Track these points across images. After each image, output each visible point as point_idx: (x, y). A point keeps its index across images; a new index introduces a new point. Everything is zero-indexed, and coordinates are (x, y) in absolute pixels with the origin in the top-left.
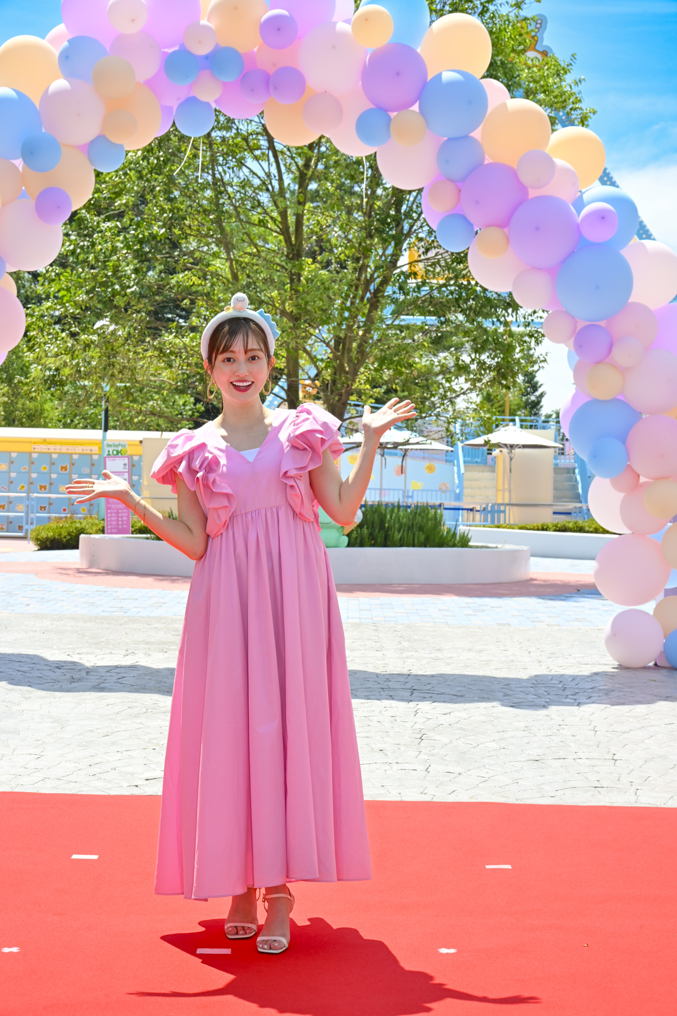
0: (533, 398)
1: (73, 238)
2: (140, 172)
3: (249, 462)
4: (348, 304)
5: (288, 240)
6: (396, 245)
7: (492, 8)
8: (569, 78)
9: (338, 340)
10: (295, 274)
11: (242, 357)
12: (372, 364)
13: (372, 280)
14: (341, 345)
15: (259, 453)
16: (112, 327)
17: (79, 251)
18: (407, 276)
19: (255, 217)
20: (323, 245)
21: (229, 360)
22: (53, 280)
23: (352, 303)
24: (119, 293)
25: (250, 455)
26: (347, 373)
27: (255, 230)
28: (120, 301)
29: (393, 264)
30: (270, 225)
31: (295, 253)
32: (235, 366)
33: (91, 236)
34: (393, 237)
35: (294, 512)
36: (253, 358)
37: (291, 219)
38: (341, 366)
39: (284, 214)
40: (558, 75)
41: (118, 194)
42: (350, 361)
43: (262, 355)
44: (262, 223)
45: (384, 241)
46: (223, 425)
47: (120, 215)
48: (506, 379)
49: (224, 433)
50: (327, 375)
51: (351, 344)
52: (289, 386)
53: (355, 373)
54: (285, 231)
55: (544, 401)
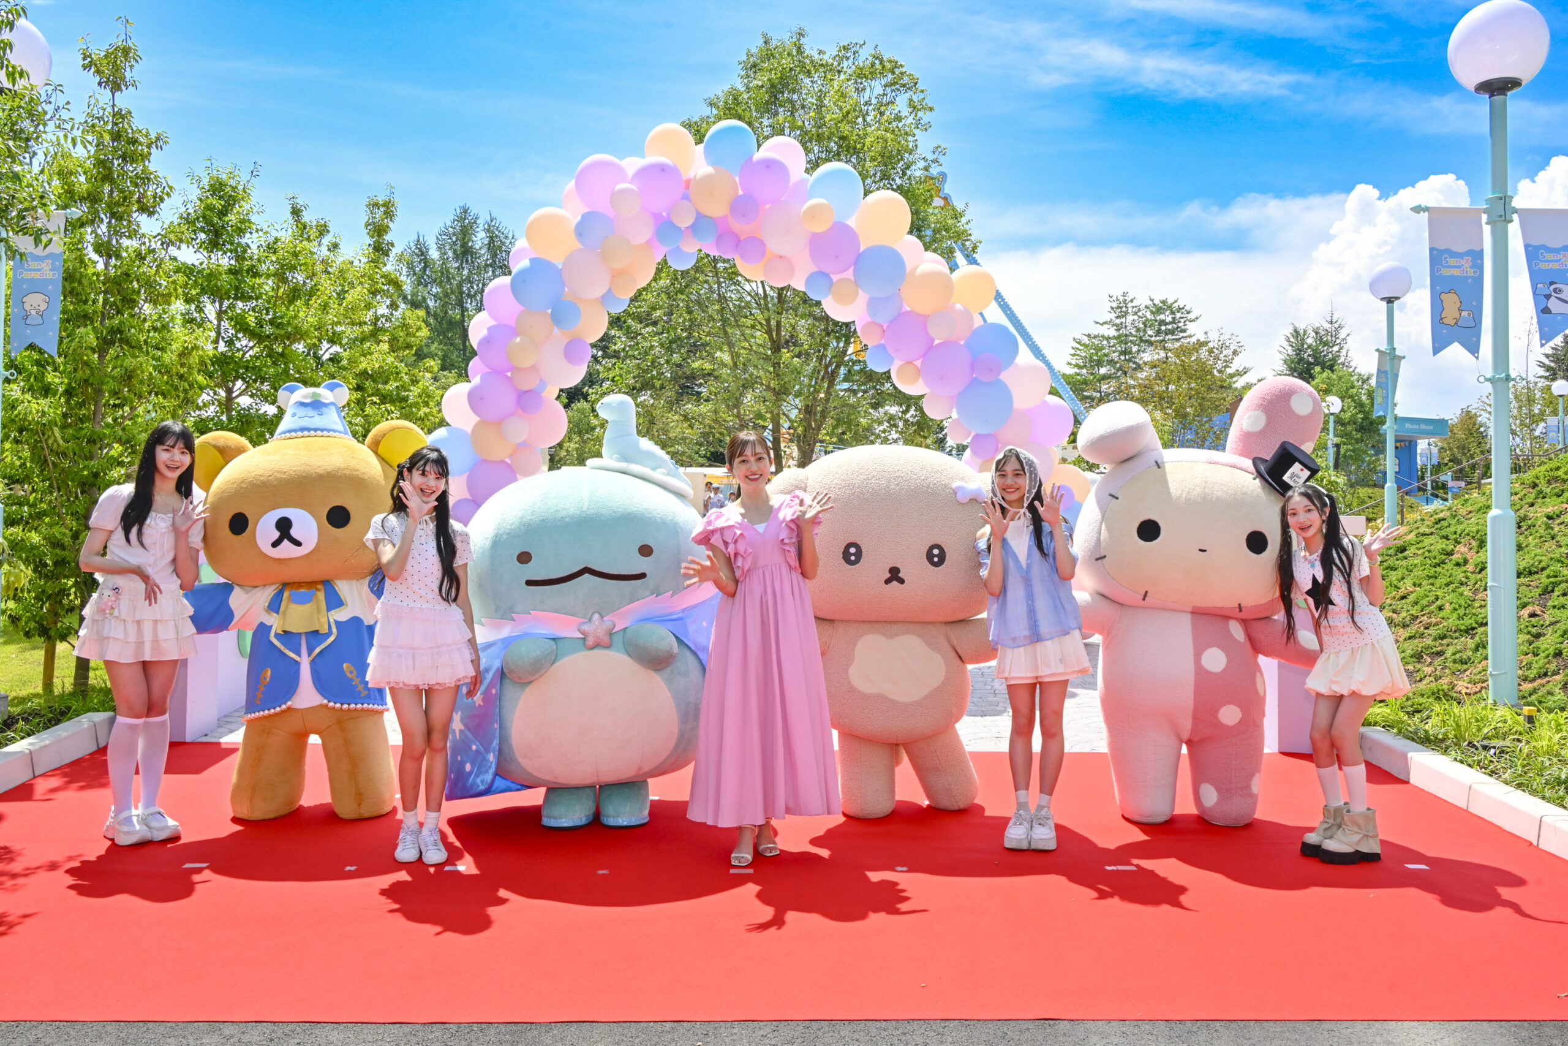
0: (941, 436)
1: (623, 339)
2: (668, 294)
3: (759, 533)
4: (813, 383)
5: (771, 337)
6: (846, 341)
7: (909, 173)
8: (964, 220)
9: (807, 406)
10: (776, 363)
11: (752, 459)
12: (830, 422)
13: (830, 364)
14: (808, 410)
15: (767, 526)
16: (652, 401)
17: (627, 349)
18: (854, 362)
19: (749, 322)
20: (793, 341)
21: (743, 461)
22: (610, 369)
23: (816, 383)
24: (655, 378)
25: (761, 528)
26: (814, 429)
27: (748, 331)
28: (658, 384)
29: (844, 353)
30: (759, 327)
31: (776, 348)
32: (748, 465)
33: (636, 338)
34: (844, 335)
35: (790, 566)
36: (760, 459)
37: (773, 323)
38: (810, 424)
39: (768, 321)
40: (956, 218)
41: (654, 309)
42: (815, 421)
43: (765, 456)
44: (753, 327)
45: (838, 339)
46: (743, 505)
47: (655, 324)
48: (924, 431)
49: (743, 511)
50: (800, 430)
51: (816, 408)
52: (774, 438)
53: (819, 428)
54: (769, 332)
55: (948, 439)
